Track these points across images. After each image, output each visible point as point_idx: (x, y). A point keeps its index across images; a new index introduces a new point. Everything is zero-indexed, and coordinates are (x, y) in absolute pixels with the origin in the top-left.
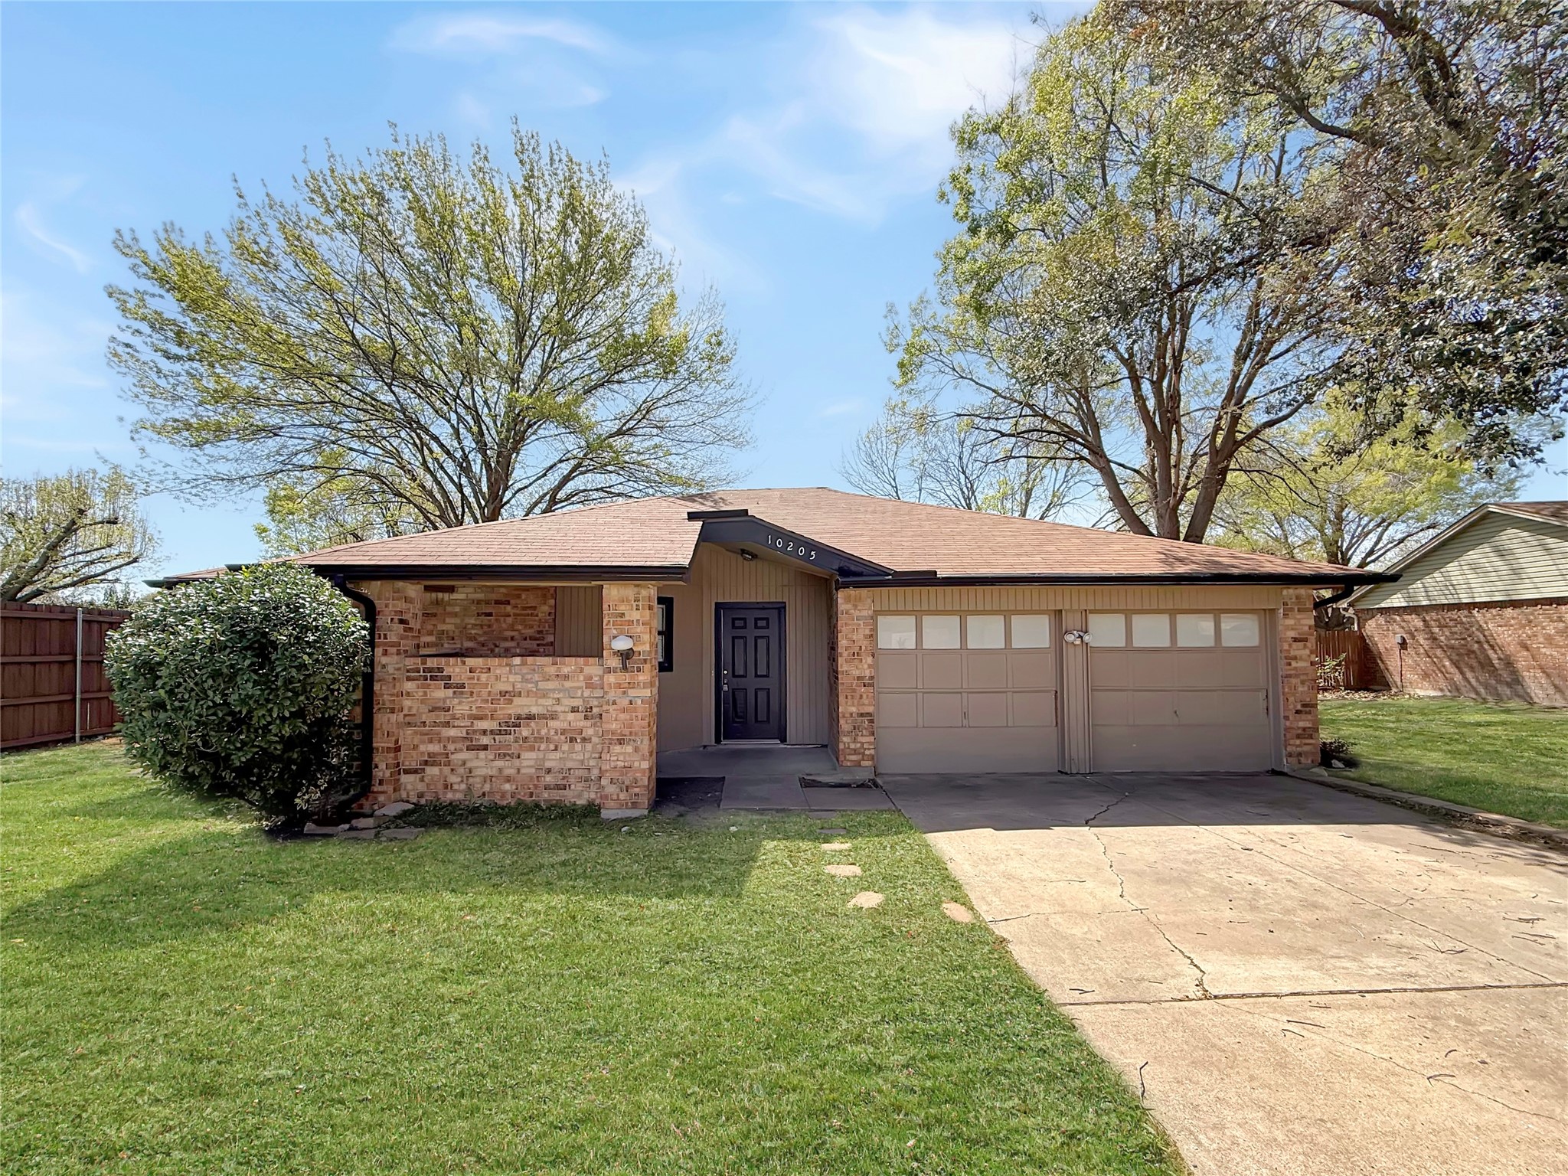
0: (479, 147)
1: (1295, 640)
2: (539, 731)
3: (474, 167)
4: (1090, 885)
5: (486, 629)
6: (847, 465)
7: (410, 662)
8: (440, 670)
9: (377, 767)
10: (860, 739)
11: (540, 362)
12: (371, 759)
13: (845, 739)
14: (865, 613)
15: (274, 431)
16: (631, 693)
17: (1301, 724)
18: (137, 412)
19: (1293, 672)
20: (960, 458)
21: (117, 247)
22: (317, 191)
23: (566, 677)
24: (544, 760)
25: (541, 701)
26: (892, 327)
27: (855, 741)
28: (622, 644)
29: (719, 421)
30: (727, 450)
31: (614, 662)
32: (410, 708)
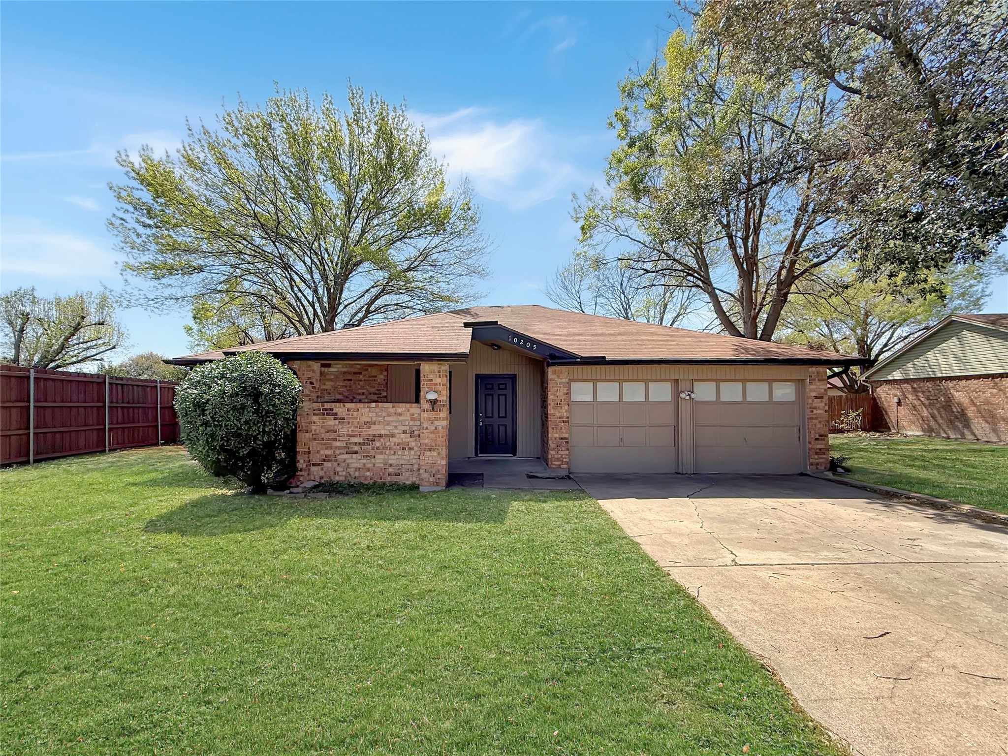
0: (327, 96)
1: (816, 397)
2: (385, 444)
3: (324, 108)
4: (685, 522)
5: (348, 388)
6: (549, 289)
7: (315, 405)
8: (332, 410)
9: (299, 461)
10: (561, 452)
11: (361, 226)
12: (296, 457)
13: (552, 452)
14: (564, 380)
15: (200, 269)
16: (436, 423)
17: (819, 446)
18: (122, 258)
19: (814, 416)
20: (622, 284)
21: (118, 161)
22: (230, 123)
23: (400, 414)
24: (388, 459)
25: (386, 427)
26: (577, 207)
27: (557, 453)
28: (432, 396)
29: (469, 261)
30: (475, 279)
31: (427, 406)
32: (315, 431)
